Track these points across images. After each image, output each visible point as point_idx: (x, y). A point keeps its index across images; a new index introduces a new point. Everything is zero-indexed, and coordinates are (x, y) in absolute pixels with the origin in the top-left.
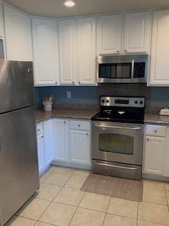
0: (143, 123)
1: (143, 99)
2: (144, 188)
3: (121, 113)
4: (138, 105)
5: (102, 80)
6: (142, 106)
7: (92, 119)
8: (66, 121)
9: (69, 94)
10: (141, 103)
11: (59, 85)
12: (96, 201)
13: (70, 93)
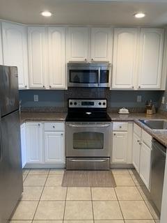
0: (110, 120)
1: (105, 101)
2: (114, 176)
3: (89, 113)
4: (102, 106)
5: (72, 85)
6: (105, 106)
7: (66, 120)
8: (40, 123)
9: (36, 98)
10: (104, 104)
11: (28, 88)
12: (79, 193)
13: (37, 96)
